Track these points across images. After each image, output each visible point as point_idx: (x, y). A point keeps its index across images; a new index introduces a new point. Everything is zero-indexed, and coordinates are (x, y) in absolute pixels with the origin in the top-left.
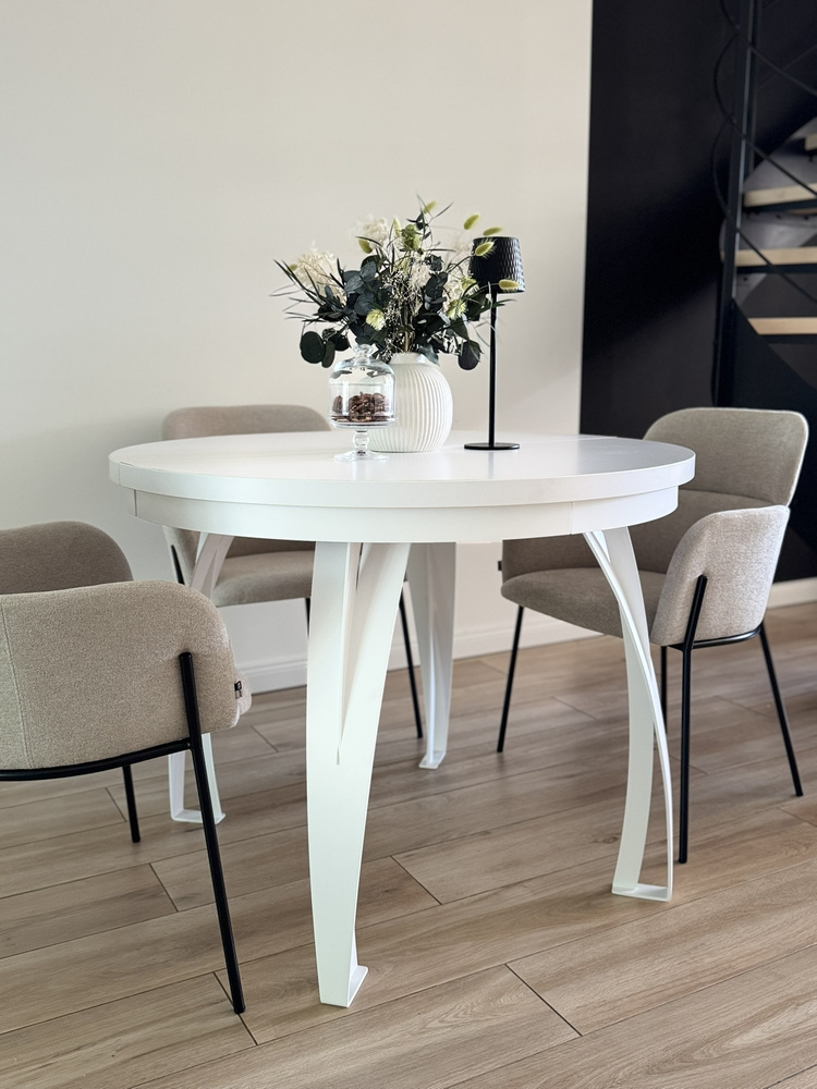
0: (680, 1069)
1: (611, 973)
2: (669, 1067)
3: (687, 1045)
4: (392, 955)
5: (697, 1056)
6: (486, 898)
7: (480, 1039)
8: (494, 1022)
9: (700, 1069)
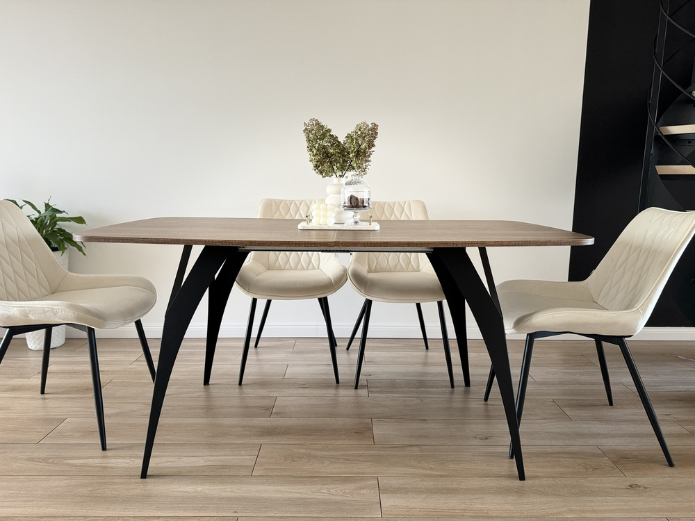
4: (333, 458)
8: (348, 499)
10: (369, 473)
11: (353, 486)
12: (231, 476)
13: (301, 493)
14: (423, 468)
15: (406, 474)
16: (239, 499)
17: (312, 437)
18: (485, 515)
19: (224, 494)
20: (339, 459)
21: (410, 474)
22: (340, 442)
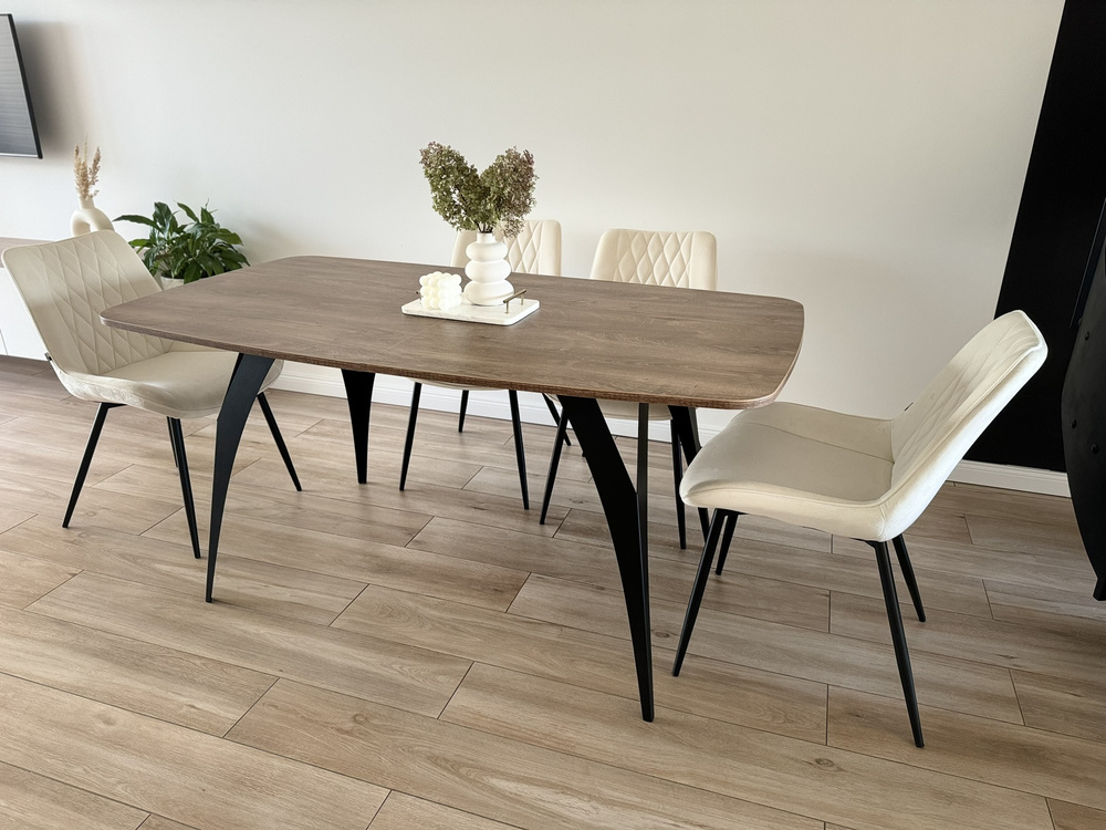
0: (445, 768)
1: (510, 703)
2: (443, 763)
3: (471, 762)
4: (440, 623)
5: (463, 771)
6: (531, 623)
7: (399, 686)
8: (416, 684)
9: (452, 777)
10: (469, 654)
11: (435, 667)
12: (306, 622)
13: (367, 663)
14: (541, 662)
15: (512, 665)
16: (295, 655)
17: (436, 586)
18: (569, 749)
19: (284, 645)
20: (445, 625)
21: (517, 666)
22: (465, 601)
